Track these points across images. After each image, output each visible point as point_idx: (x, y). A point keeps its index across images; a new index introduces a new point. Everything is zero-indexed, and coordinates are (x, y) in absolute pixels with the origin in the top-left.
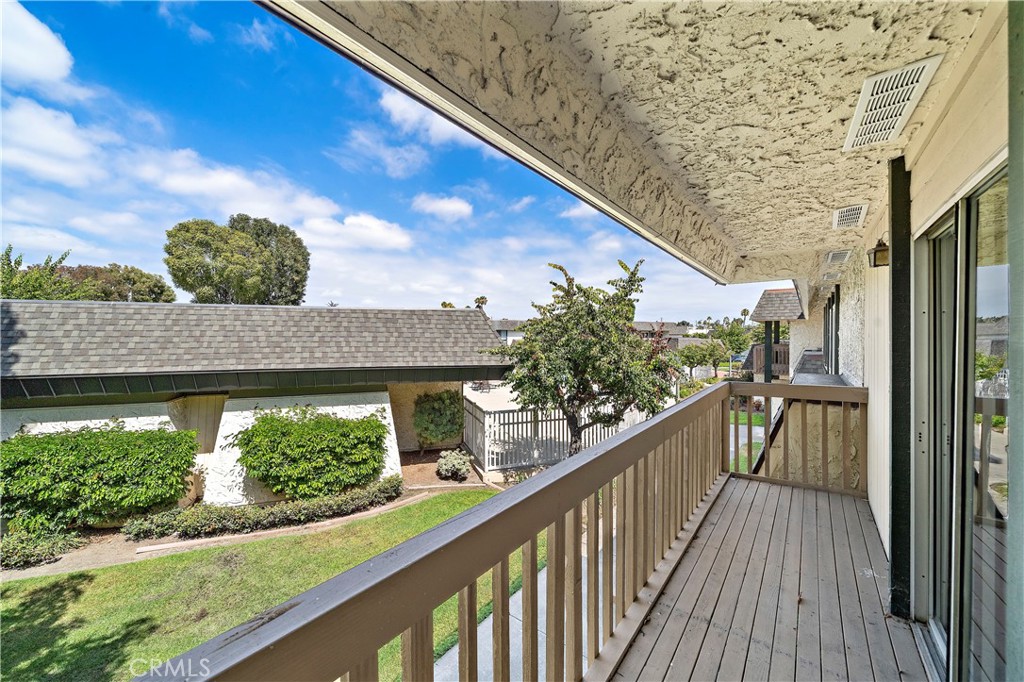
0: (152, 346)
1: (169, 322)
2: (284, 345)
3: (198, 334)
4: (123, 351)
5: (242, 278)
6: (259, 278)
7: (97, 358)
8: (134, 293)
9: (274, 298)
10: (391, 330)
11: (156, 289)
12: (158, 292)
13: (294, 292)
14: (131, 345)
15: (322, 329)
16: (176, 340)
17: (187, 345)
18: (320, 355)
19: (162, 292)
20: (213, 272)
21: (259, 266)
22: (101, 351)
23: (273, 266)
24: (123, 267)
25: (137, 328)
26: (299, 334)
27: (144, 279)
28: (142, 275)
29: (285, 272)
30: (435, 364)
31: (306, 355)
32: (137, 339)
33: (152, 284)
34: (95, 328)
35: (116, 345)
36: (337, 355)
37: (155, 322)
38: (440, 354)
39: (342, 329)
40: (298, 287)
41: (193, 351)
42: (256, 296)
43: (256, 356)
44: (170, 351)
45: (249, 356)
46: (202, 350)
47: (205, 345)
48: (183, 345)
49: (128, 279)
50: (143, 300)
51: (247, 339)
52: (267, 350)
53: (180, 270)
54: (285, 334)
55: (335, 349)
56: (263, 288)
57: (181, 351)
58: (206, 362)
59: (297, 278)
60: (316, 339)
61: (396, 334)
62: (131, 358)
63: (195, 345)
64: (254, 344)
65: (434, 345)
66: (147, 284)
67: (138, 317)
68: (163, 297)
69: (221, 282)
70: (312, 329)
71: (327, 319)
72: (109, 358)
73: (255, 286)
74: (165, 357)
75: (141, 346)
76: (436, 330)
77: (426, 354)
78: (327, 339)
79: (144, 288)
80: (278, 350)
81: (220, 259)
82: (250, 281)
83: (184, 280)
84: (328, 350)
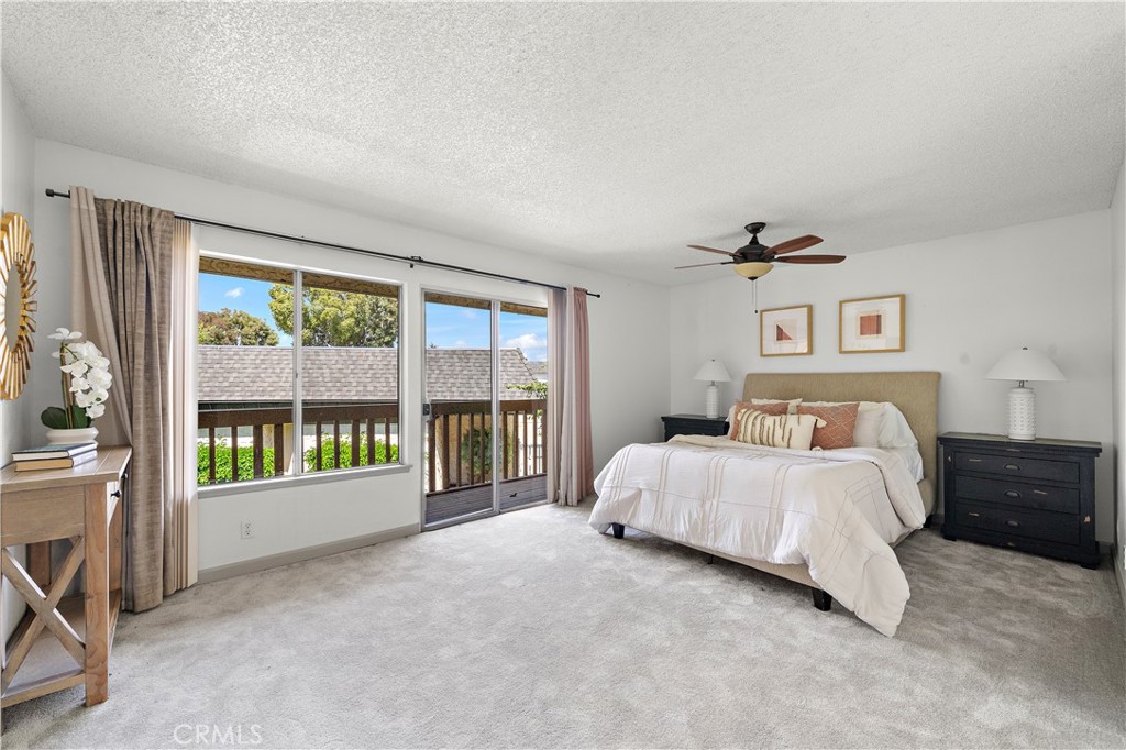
0: (246, 380)
1: (258, 361)
2: (343, 380)
3: (279, 371)
4: (226, 384)
5: (337, 320)
6: (353, 320)
7: (208, 389)
8: (243, 336)
9: (369, 340)
10: (434, 368)
11: (261, 333)
12: (263, 336)
13: (387, 334)
14: (231, 380)
15: (375, 367)
16: (262, 375)
17: (270, 380)
18: (372, 389)
19: (267, 335)
20: (311, 315)
21: (353, 308)
22: (211, 384)
23: (367, 308)
24: (232, 312)
25: (236, 366)
26: (355, 371)
27: (251, 323)
28: (249, 319)
29: (379, 313)
30: (470, 399)
31: (361, 389)
32: (235, 375)
33: (258, 327)
34: (207, 366)
35: (221, 380)
36: (385, 389)
37: (249, 361)
38: (476, 389)
39: (391, 367)
40: (391, 328)
41: (275, 384)
42: (351, 338)
43: (321, 389)
44: (258, 384)
45: (316, 389)
46: (281, 384)
47: (284, 379)
48: (267, 380)
49: (237, 323)
50: (250, 344)
51: (315, 375)
52: (330, 384)
53: (282, 314)
54: (345, 371)
55: (384, 384)
56: (357, 330)
57: (266, 384)
58: (284, 393)
59: (391, 319)
60: (369, 375)
61: (437, 372)
62: (231, 389)
63: (277, 379)
64: (320, 379)
65: (471, 381)
66: (254, 328)
67: (236, 357)
68: (268, 341)
69: (318, 325)
70: (366, 367)
71: (379, 358)
72: (216, 389)
73: (350, 329)
74: (255, 389)
75: (238, 380)
76: (472, 368)
77: (462, 389)
78: (378, 376)
79: (251, 332)
80: (338, 384)
81: (318, 302)
82: (344, 323)
83: (285, 323)
84: (378, 385)
